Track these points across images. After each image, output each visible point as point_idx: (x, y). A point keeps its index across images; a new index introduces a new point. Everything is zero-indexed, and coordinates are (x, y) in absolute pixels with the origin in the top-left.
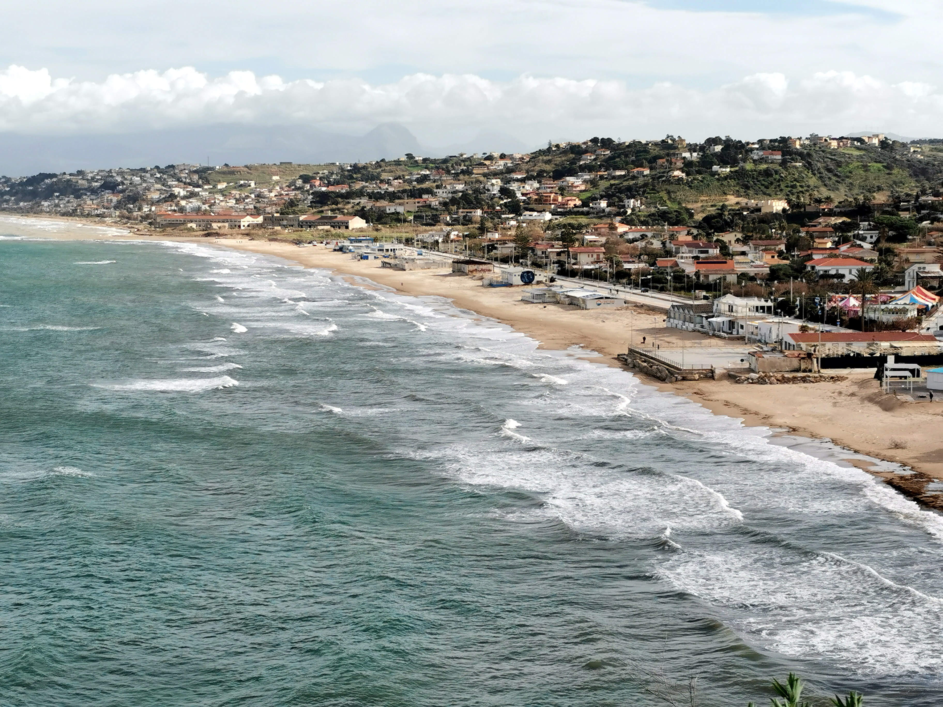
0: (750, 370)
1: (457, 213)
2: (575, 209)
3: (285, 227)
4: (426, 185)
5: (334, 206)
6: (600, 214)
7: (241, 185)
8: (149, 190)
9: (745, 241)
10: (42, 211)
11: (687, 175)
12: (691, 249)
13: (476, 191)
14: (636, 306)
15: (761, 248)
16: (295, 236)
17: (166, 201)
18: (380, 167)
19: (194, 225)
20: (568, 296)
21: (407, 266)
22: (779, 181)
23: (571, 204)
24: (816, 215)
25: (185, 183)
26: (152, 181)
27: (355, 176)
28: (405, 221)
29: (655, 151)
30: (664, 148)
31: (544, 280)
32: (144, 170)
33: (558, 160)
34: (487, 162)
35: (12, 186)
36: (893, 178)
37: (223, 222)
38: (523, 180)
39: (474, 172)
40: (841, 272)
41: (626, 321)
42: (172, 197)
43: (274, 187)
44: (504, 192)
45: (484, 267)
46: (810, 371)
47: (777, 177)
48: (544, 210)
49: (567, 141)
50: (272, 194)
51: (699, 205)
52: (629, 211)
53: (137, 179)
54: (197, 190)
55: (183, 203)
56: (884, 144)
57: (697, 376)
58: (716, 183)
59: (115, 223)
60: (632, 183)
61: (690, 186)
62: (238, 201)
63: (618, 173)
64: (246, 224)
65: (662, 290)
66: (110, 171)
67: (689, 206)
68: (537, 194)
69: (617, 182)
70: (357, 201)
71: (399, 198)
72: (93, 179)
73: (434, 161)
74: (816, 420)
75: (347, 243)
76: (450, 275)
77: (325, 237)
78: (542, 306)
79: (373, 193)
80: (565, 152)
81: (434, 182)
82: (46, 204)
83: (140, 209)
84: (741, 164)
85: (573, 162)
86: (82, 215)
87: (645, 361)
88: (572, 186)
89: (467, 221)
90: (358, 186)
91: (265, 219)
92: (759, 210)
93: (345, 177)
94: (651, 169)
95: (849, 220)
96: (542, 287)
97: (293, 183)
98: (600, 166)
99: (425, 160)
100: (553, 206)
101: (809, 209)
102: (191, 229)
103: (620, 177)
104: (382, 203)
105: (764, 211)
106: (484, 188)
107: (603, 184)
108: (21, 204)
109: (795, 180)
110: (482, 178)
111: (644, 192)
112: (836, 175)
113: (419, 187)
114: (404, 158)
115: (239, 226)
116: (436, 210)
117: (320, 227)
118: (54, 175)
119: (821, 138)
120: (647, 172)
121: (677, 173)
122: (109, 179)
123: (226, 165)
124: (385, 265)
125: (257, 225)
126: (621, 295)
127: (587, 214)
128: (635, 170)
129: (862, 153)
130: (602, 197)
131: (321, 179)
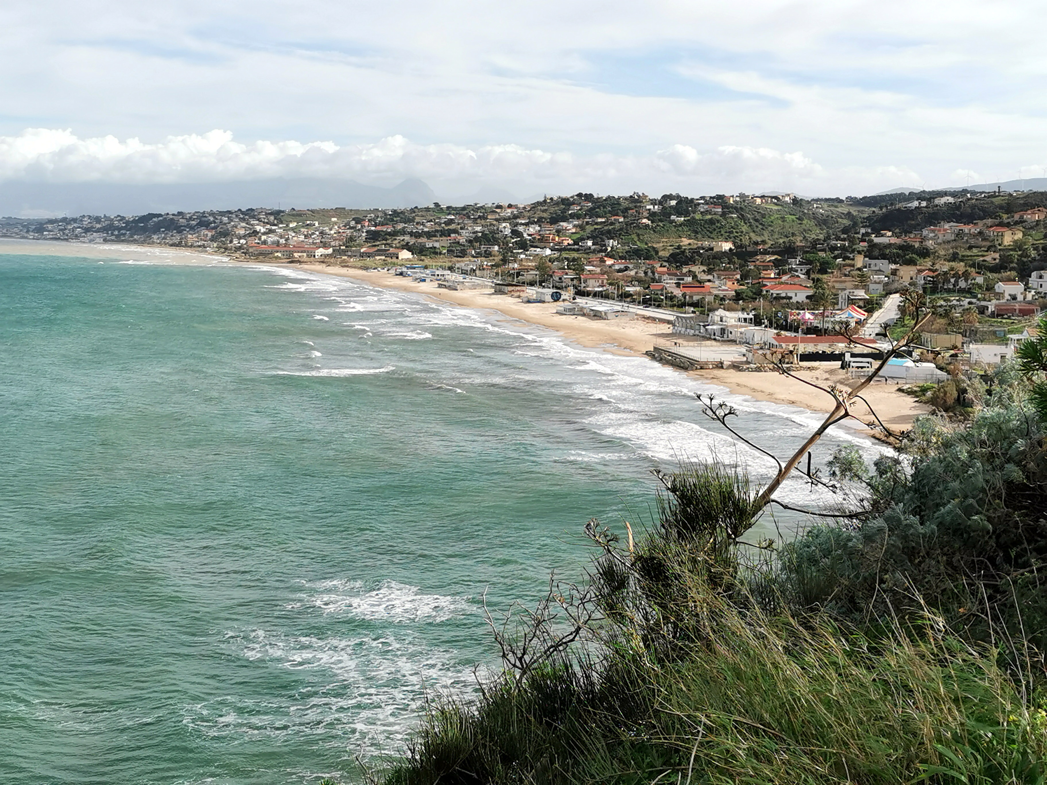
0: (748, 362)
1: (480, 248)
2: (569, 247)
3: (350, 257)
4: (453, 226)
5: (384, 242)
6: (588, 251)
7: (308, 225)
8: (236, 227)
9: (710, 272)
10: (153, 243)
11: (652, 223)
12: (671, 277)
13: (493, 232)
14: (644, 318)
15: (722, 277)
16: (360, 264)
17: (250, 236)
18: (414, 212)
19: (279, 255)
20: (593, 310)
21: (458, 287)
22: (720, 228)
23: (566, 243)
24: (755, 253)
25: (264, 223)
26: (237, 220)
27: (395, 219)
28: (440, 254)
29: (625, 204)
30: (632, 202)
31: (568, 298)
32: (230, 212)
33: (552, 210)
34: (498, 210)
35: (127, 223)
36: (803, 226)
37: (302, 252)
38: (526, 224)
39: (489, 217)
40: (789, 295)
41: (641, 328)
42: (255, 233)
43: (333, 226)
44: (515, 233)
45: (519, 288)
46: (792, 363)
47: (719, 225)
48: (545, 247)
49: (558, 195)
50: (332, 232)
51: (661, 245)
52: (609, 249)
53: (225, 219)
54: (274, 228)
55: (263, 238)
56: (796, 201)
57: (711, 366)
58: (673, 229)
59: (216, 252)
60: (611, 227)
61: (654, 231)
62: (306, 236)
63: (600, 220)
64: (320, 254)
65: (659, 306)
66: (204, 212)
67: (655, 246)
68: (540, 235)
69: (599, 227)
70: (402, 238)
71: (435, 236)
72: (190, 218)
73: (455, 209)
74: (806, 396)
75: (404, 270)
76: (493, 294)
77: (385, 264)
78: (574, 317)
79: (412, 232)
80: (557, 204)
81: (458, 224)
82: (155, 237)
83: (231, 242)
84: (692, 215)
85: (564, 211)
86: (186, 246)
87: (669, 356)
88: (566, 229)
89: (488, 254)
90: (400, 226)
91: (334, 251)
92: (712, 249)
93: (389, 219)
94: (624, 217)
95: (779, 258)
96: (567, 303)
97: (347, 224)
98: (585, 215)
99: (448, 208)
100: (552, 244)
101: (749, 249)
102: (277, 257)
103: (601, 223)
104: (423, 240)
105: (715, 250)
106: (498, 229)
107: (589, 228)
108: (135, 237)
109: (732, 227)
110: (495, 222)
111: (620, 234)
112: (761, 224)
113: (446, 228)
114: (432, 206)
115: (314, 256)
116: (464, 246)
117: (378, 258)
118: (160, 215)
119: (748, 196)
120: (621, 220)
121: (645, 221)
122: (203, 219)
123: (293, 209)
124: (440, 286)
125: (328, 255)
126: (631, 310)
127: (578, 250)
128: (613, 218)
129: (780, 208)
130: (588, 238)
131: (369, 220)
